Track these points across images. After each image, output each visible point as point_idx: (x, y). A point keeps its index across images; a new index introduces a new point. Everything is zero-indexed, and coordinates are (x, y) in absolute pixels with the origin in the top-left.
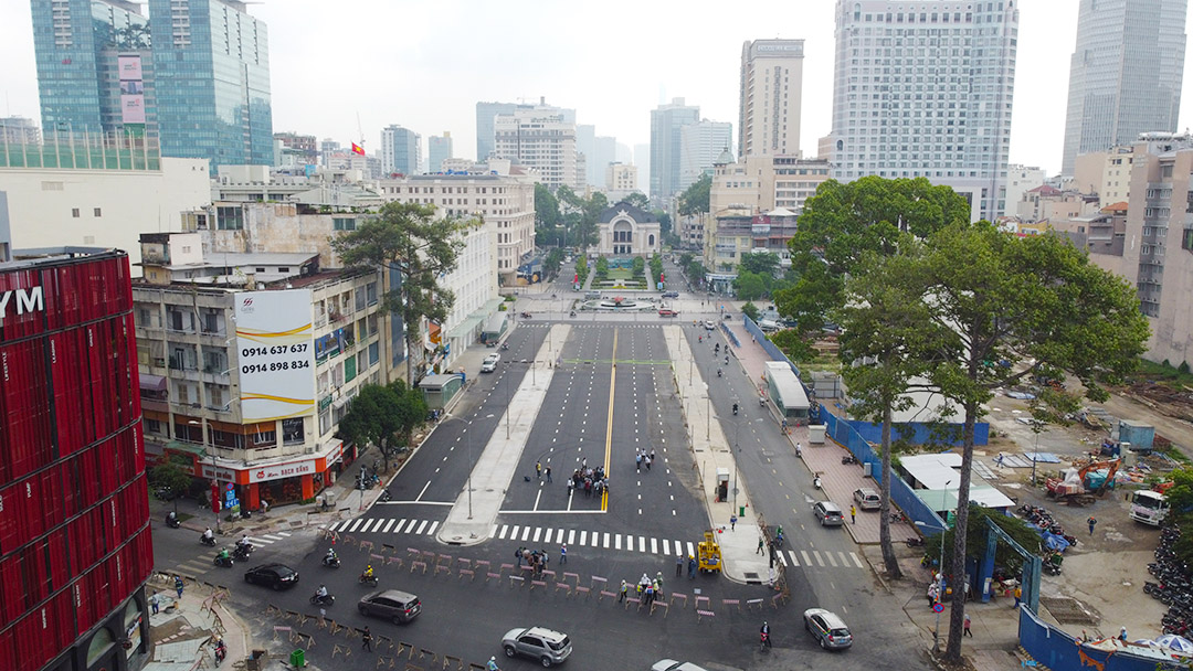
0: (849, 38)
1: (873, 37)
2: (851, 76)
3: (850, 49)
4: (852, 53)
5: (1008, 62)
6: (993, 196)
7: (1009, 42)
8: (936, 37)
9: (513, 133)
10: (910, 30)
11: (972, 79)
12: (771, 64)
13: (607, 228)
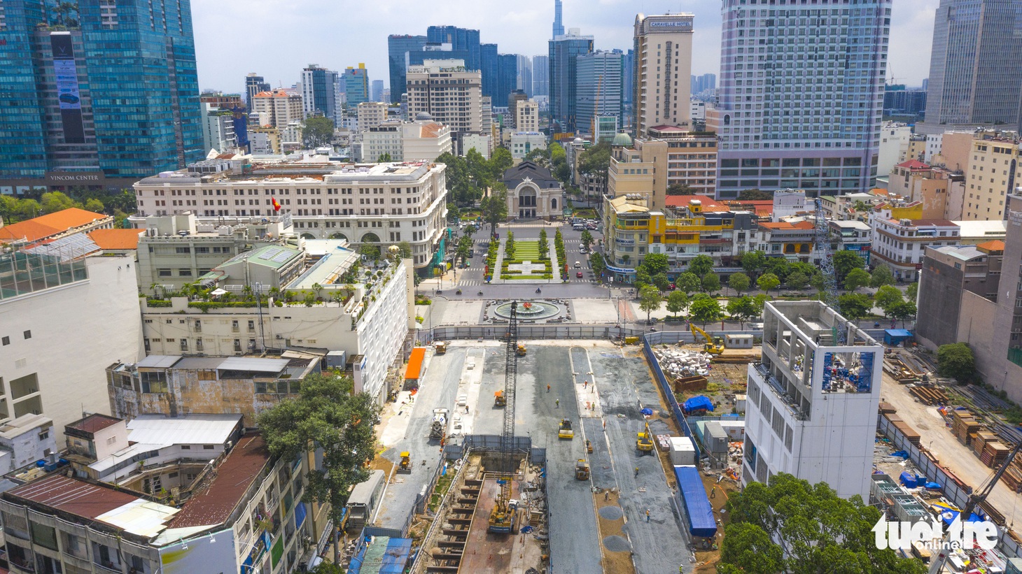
0: (735, 20)
1: (758, 19)
2: (737, 55)
3: (735, 29)
4: (738, 34)
5: (882, 40)
6: (866, 164)
7: (883, 22)
8: (816, 17)
9: (423, 82)
10: (792, 11)
11: (848, 57)
12: (662, 39)
13: (513, 194)
